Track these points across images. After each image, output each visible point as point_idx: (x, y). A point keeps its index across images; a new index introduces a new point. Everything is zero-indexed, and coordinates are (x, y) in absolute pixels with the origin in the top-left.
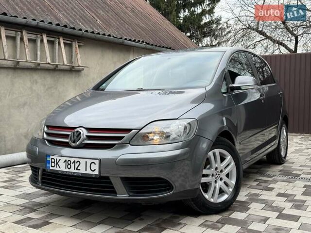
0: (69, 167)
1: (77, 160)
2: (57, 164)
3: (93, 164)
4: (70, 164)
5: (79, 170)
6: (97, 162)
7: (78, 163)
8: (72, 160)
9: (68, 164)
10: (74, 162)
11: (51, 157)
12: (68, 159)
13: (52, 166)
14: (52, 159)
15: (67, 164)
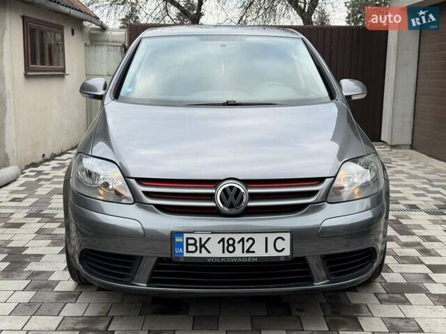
0: (231, 249)
1: (246, 236)
2: (202, 246)
3: (280, 240)
4: (233, 245)
5: (254, 252)
6: (287, 236)
7: (251, 241)
8: (237, 237)
9: (228, 245)
10: (242, 240)
11: (186, 236)
12: (227, 237)
13: (188, 252)
14: (188, 239)
15: (226, 245)
